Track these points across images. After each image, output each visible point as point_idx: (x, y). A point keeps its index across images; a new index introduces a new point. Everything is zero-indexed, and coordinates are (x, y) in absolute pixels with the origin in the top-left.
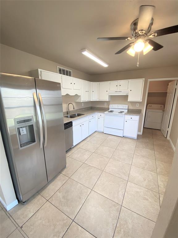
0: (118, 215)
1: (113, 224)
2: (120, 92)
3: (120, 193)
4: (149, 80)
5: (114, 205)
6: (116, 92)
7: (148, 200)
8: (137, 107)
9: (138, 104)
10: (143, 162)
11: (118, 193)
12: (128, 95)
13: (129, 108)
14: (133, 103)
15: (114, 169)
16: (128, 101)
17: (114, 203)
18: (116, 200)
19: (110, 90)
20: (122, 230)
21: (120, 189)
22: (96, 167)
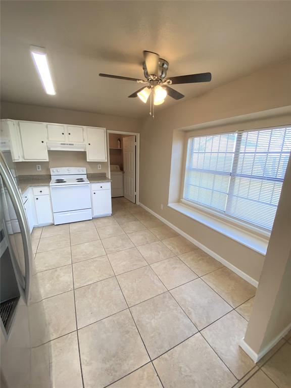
0: (174, 301)
1: (181, 313)
2: (70, 144)
3: (156, 281)
5: (164, 297)
6: (62, 144)
8: (99, 170)
9: (100, 165)
11: (154, 283)
12: (86, 152)
13: (88, 173)
14: (94, 164)
16: (88, 161)
17: (162, 295)
18: (160, 291)
19: (50, 139)
20: (190, 309)
21: (152, 278)
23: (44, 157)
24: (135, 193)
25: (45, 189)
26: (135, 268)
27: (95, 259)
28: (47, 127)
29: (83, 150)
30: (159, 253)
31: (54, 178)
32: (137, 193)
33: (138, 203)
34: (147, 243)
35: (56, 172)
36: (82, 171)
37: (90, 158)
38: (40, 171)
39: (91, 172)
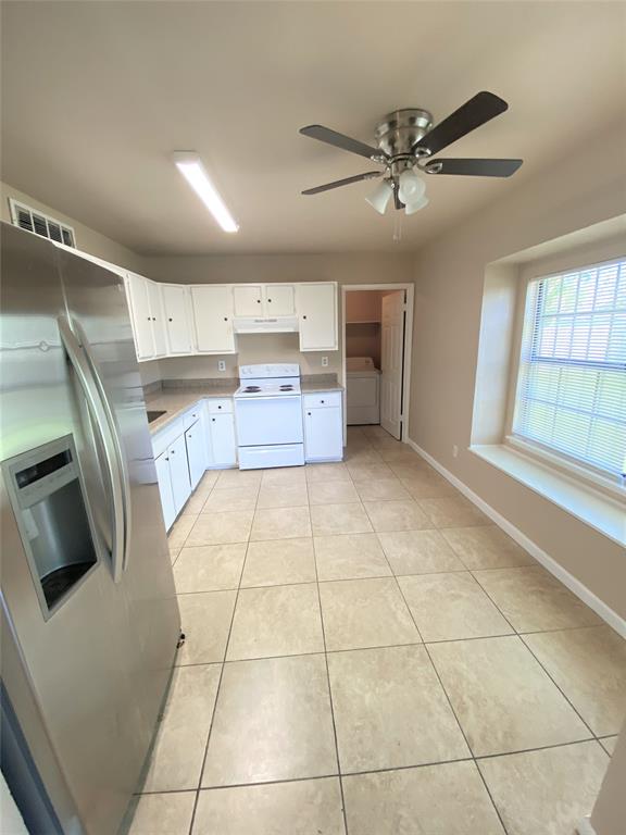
0: (431, 670)
1: (440, 701)
2: (271, 321)
3: (400, 615)
4: (346, 287)
5: (410, 654)
6: (256, 321)
7: (461, 596)
8: (324, 368)
9: (326, 358)
10: (395, 514)
11: (395, 618)
12: (298, 333)
13: (303, 374)
14: (314, 356)
15: (342, 561)
16: (301, 350)
17: (404, 648)
18: (403, 639)
19: (238, 314)
21: (393, 606)
22: (290, 580)
23: (228, 346)
24: (401, 418)
25: (226, 403)
26: (361, 575)
27: (289, 542)
28: (233, 292)
29: (292, 330)
30: (426, 555)
31: (244, 385)
32: (405, 418)
33: (406, 439)
34: (404, 528)
35: (248, 373)
36: (291, 369)
37: (305, 344)
38: (223, 372)
39: (308, 371)
